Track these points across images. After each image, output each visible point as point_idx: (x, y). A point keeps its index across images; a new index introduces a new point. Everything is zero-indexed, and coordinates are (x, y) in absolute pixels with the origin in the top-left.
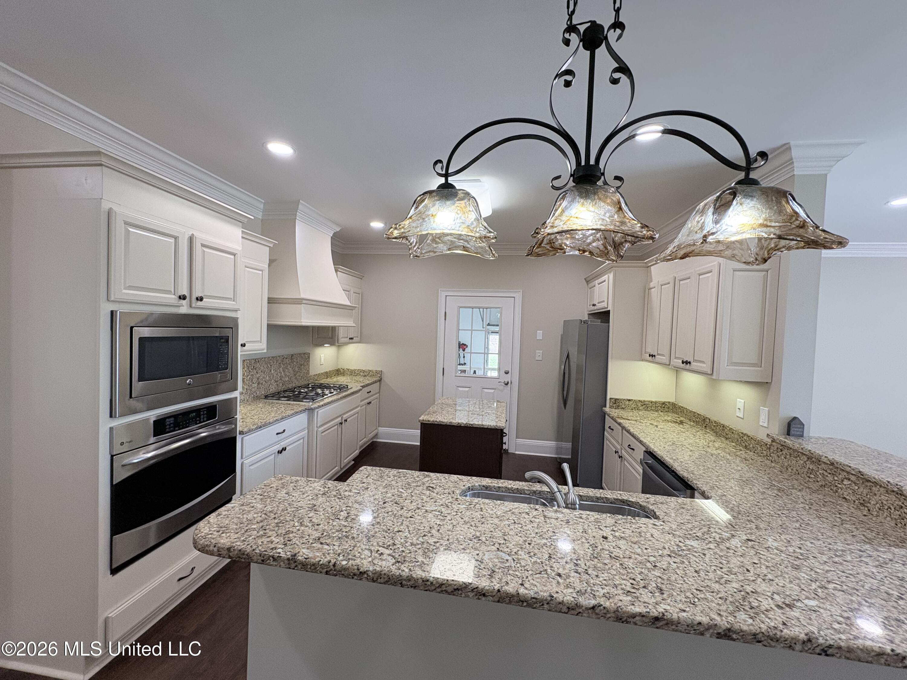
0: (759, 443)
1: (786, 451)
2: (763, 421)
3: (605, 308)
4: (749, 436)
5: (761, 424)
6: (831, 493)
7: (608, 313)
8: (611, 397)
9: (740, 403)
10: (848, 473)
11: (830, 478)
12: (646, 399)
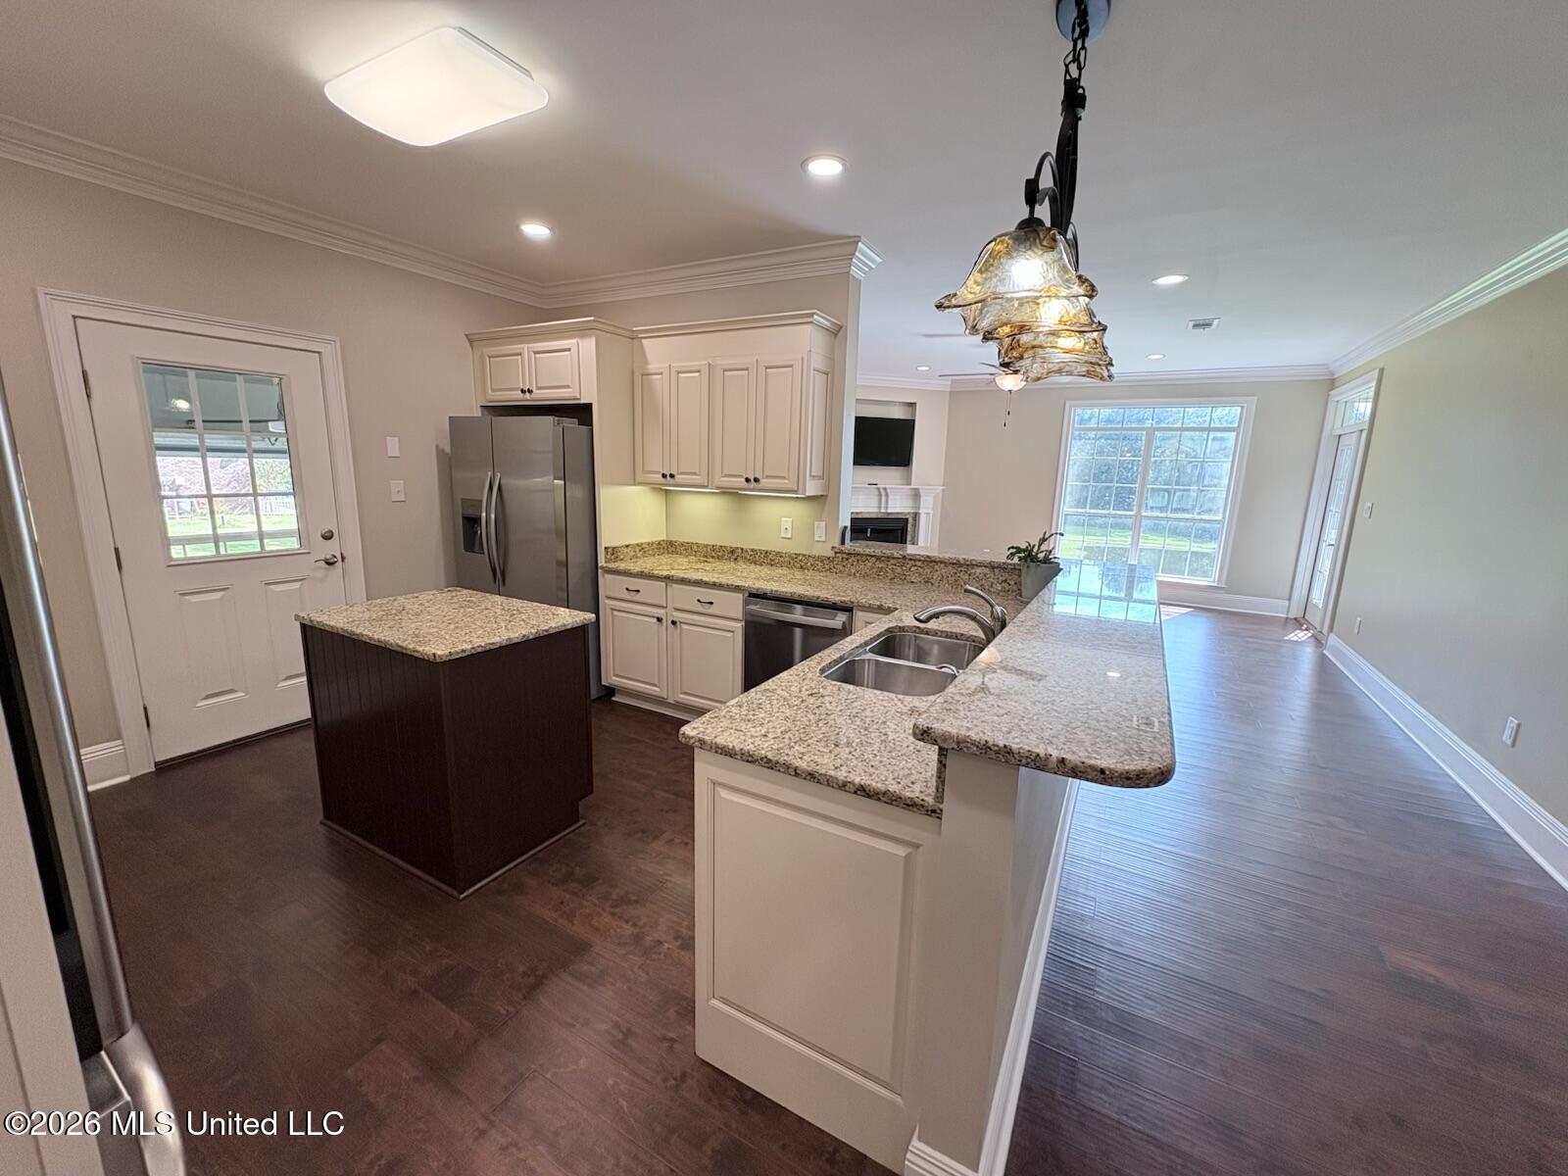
0: (820, 559)
1: (853, 558)
2: (820, 534)
3: (578, 399)
4: (804, 555)
5: (817, 539)
6: (900, 582)
7: (588, 407)
8: (607, 546)
9: (786, 522)
10: (915, 560)
11: (899, 570)
12: (643, 541)
